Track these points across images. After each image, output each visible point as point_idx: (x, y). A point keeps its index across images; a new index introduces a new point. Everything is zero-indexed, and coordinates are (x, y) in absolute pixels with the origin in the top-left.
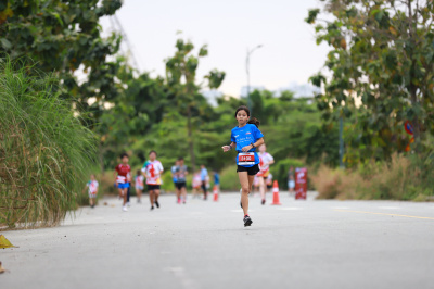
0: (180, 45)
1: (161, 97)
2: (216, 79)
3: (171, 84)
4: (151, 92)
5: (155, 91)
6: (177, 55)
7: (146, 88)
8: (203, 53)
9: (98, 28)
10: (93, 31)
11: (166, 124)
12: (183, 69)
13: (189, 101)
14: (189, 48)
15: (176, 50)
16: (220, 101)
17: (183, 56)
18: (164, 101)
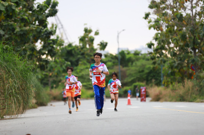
0: (86, 30)
1: (78, 54)
2: (103, 46)
3: (82, 48)
4: (73, 52)
5: (75, 52)
6: (85, 34)
7: (71, 50)
8: (97, 34)
9: (47, 23)
10: (44, 24)
11: (81, 67)
12: (88, 41)
13: (91, 56)
14: (90, 31)
15: (84, 32)
16: (106, 56)
17: (88, 35)
18: (79, 56)
